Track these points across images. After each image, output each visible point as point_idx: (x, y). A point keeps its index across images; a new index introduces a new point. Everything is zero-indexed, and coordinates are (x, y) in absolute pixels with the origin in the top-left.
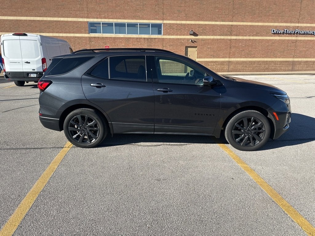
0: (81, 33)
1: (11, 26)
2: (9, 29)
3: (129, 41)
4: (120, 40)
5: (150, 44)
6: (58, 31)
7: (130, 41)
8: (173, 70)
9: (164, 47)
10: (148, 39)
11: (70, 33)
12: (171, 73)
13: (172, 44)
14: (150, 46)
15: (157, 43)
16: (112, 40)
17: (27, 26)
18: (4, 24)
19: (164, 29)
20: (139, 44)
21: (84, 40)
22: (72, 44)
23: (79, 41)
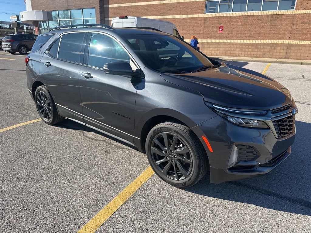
0: (198, 13)
1: (143, 10)
2: (141, 14)
3: (247, 19)
4: (237, 19)
5: (274, 22)
6: (177, 13)
7: (249, 19)
8: (302, 55)
9: (293, 25)
10: (272, 16)
11: (187, 14)
12: (298, 59)
13: (307, 21)
14: (274, 25)
15: (285, 20)
16: (228, 20)
17: (154, 10)
18: (138, 10)
19: (299, 2)
20: (260, 22)
21: (199, 21)
22: (188, 25)
23: (195, 22)
